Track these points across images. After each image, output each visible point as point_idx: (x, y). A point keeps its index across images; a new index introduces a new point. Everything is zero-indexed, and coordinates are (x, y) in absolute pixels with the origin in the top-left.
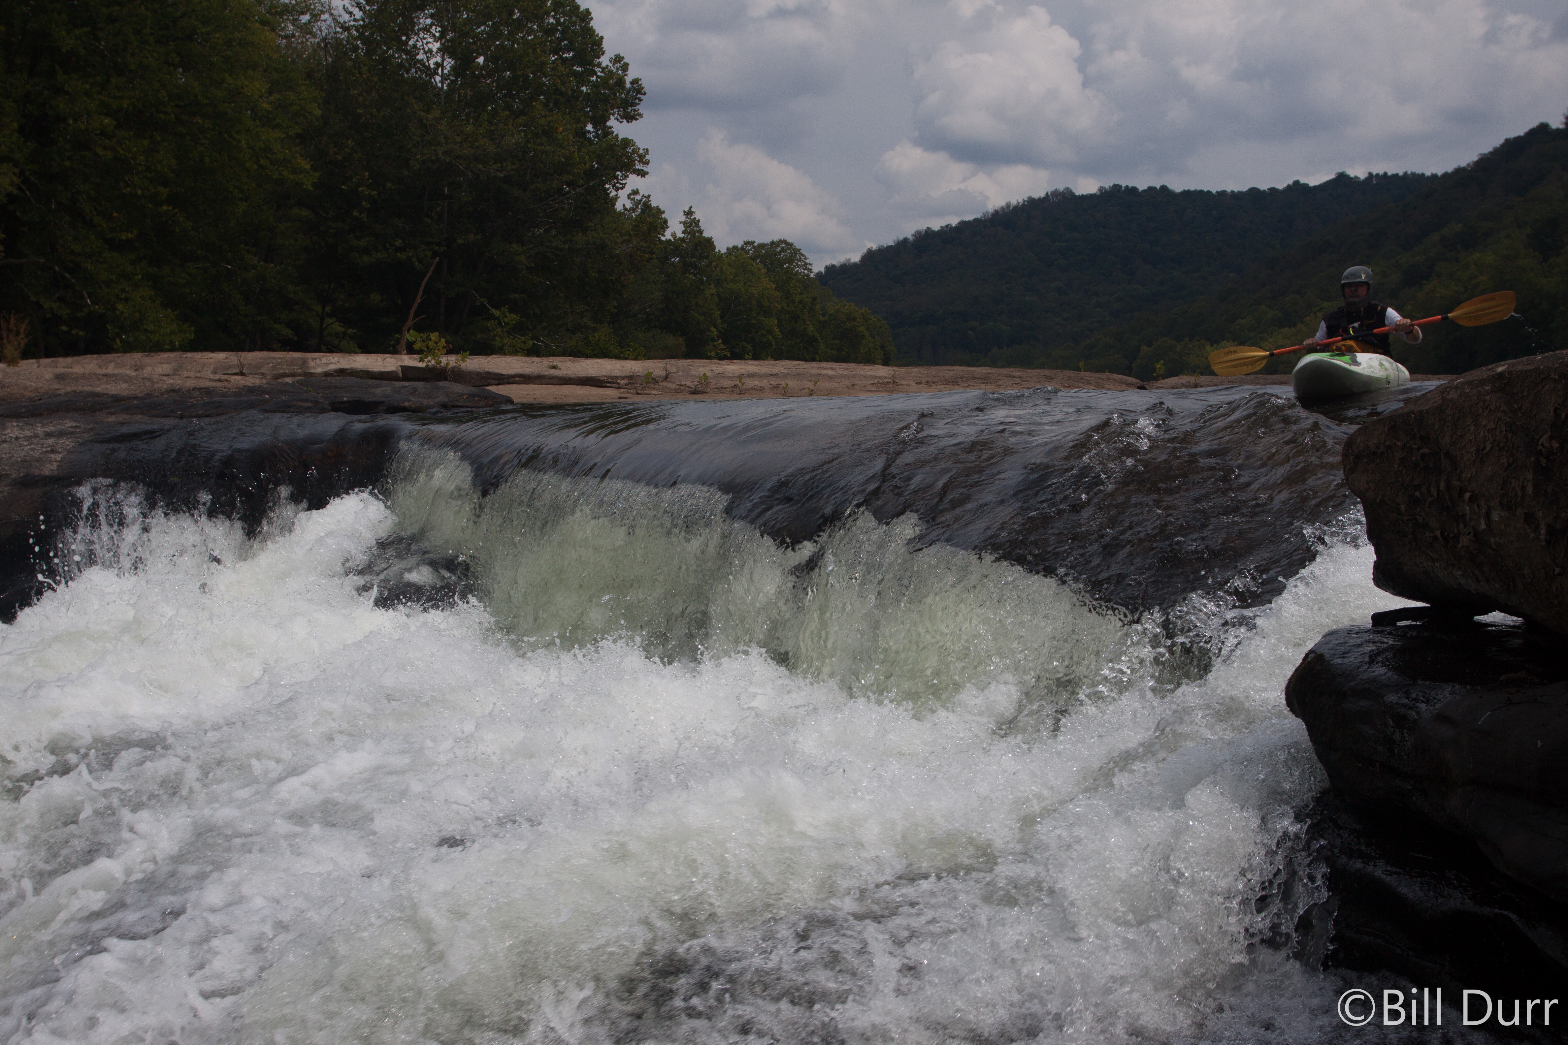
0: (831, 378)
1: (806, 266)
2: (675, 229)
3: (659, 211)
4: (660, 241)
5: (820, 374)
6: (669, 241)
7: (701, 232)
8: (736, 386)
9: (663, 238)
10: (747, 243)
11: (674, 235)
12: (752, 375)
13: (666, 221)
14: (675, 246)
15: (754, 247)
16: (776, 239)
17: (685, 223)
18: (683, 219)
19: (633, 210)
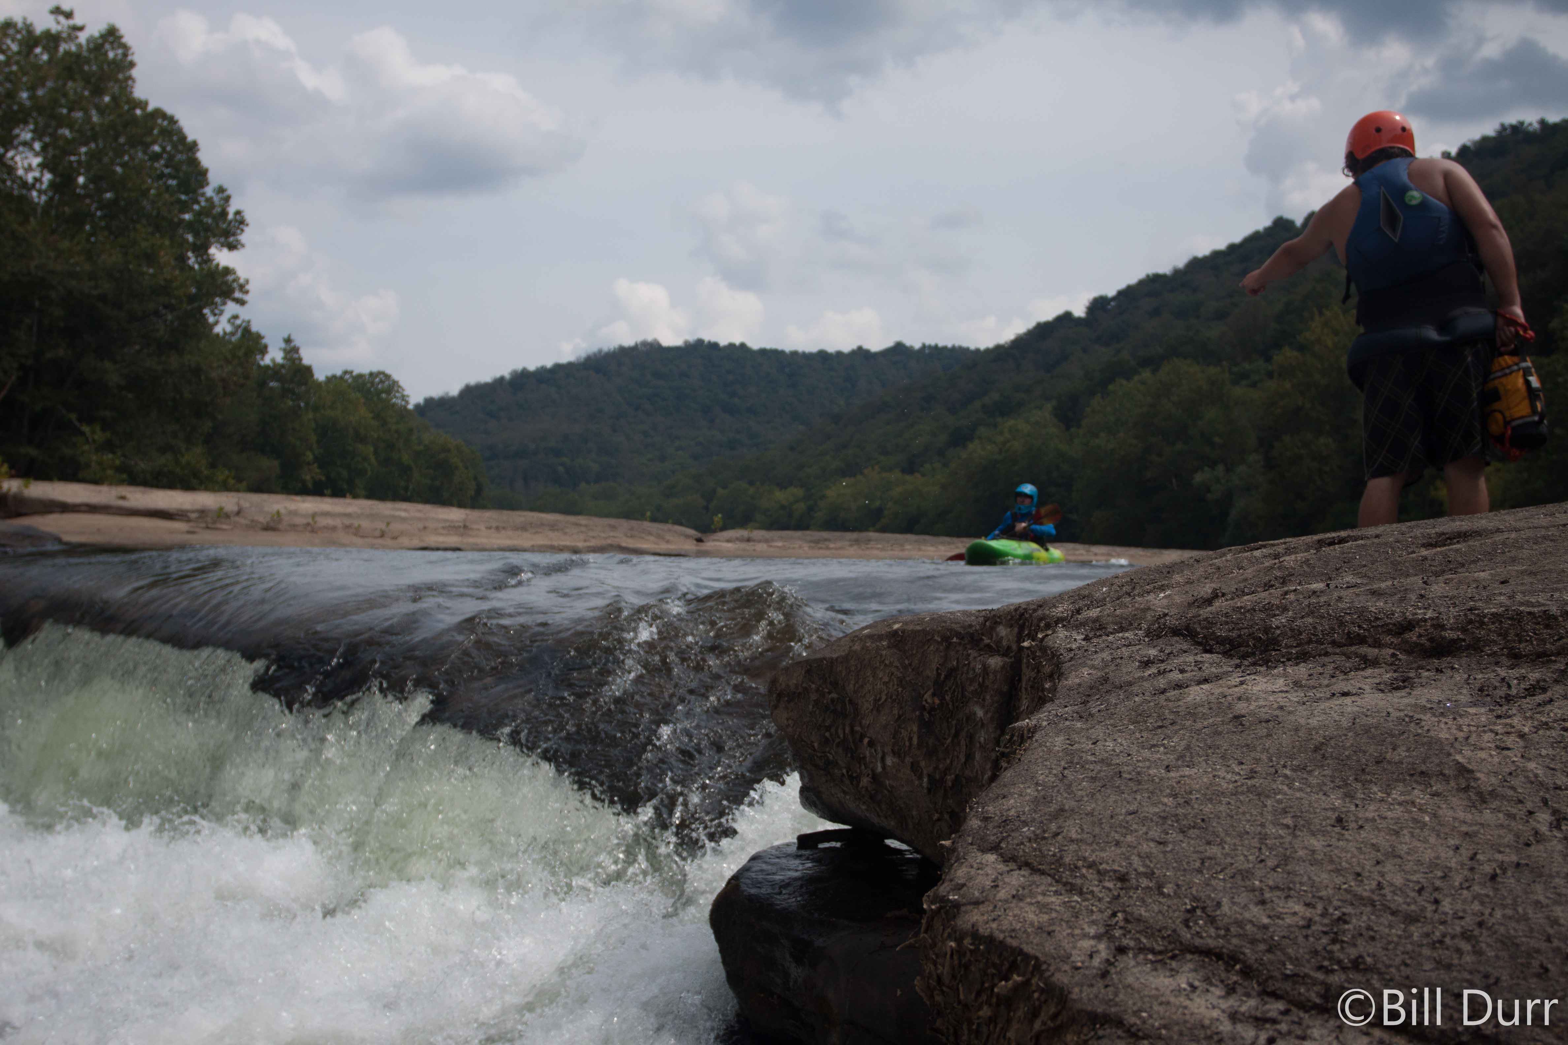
0: (403, 520)
1: (404, 398)
2: (274, 355)
3: (259, 337)
4: (259, 366)
5: (394, 517)
6: (267, 367)
7: (300, 359)
8: (308, 524)
9: (262, 363)
10: (346, 372)
11: (273, 360)
12: (326, 514)
13: (266, 347)
14: (275, 371)
15: (352, 377)
16: (375, 369)
17: (285, 350)
18: (283, 345)
19: (233, 334)
